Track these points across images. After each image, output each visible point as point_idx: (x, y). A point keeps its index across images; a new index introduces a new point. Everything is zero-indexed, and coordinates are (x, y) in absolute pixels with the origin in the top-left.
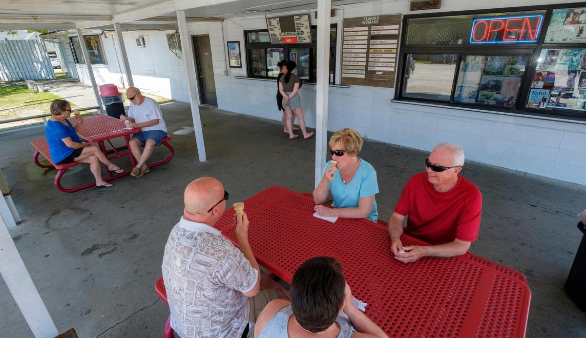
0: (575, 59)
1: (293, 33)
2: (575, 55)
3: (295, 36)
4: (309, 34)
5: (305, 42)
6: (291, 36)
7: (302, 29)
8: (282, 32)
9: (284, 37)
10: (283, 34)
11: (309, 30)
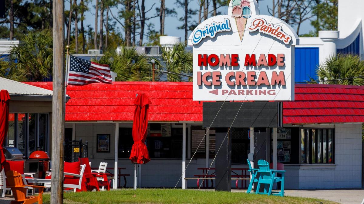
0: (281, 144)
1: (159, 131)
2: (281, 143)
3: (160, 133)
4: (171, 132)
5: (167, 136)
6: (157, 133)
7: (165, 129)
8: (150, 130)
9: (152, 133)
10: (151, 131)
11: (170, 130)
